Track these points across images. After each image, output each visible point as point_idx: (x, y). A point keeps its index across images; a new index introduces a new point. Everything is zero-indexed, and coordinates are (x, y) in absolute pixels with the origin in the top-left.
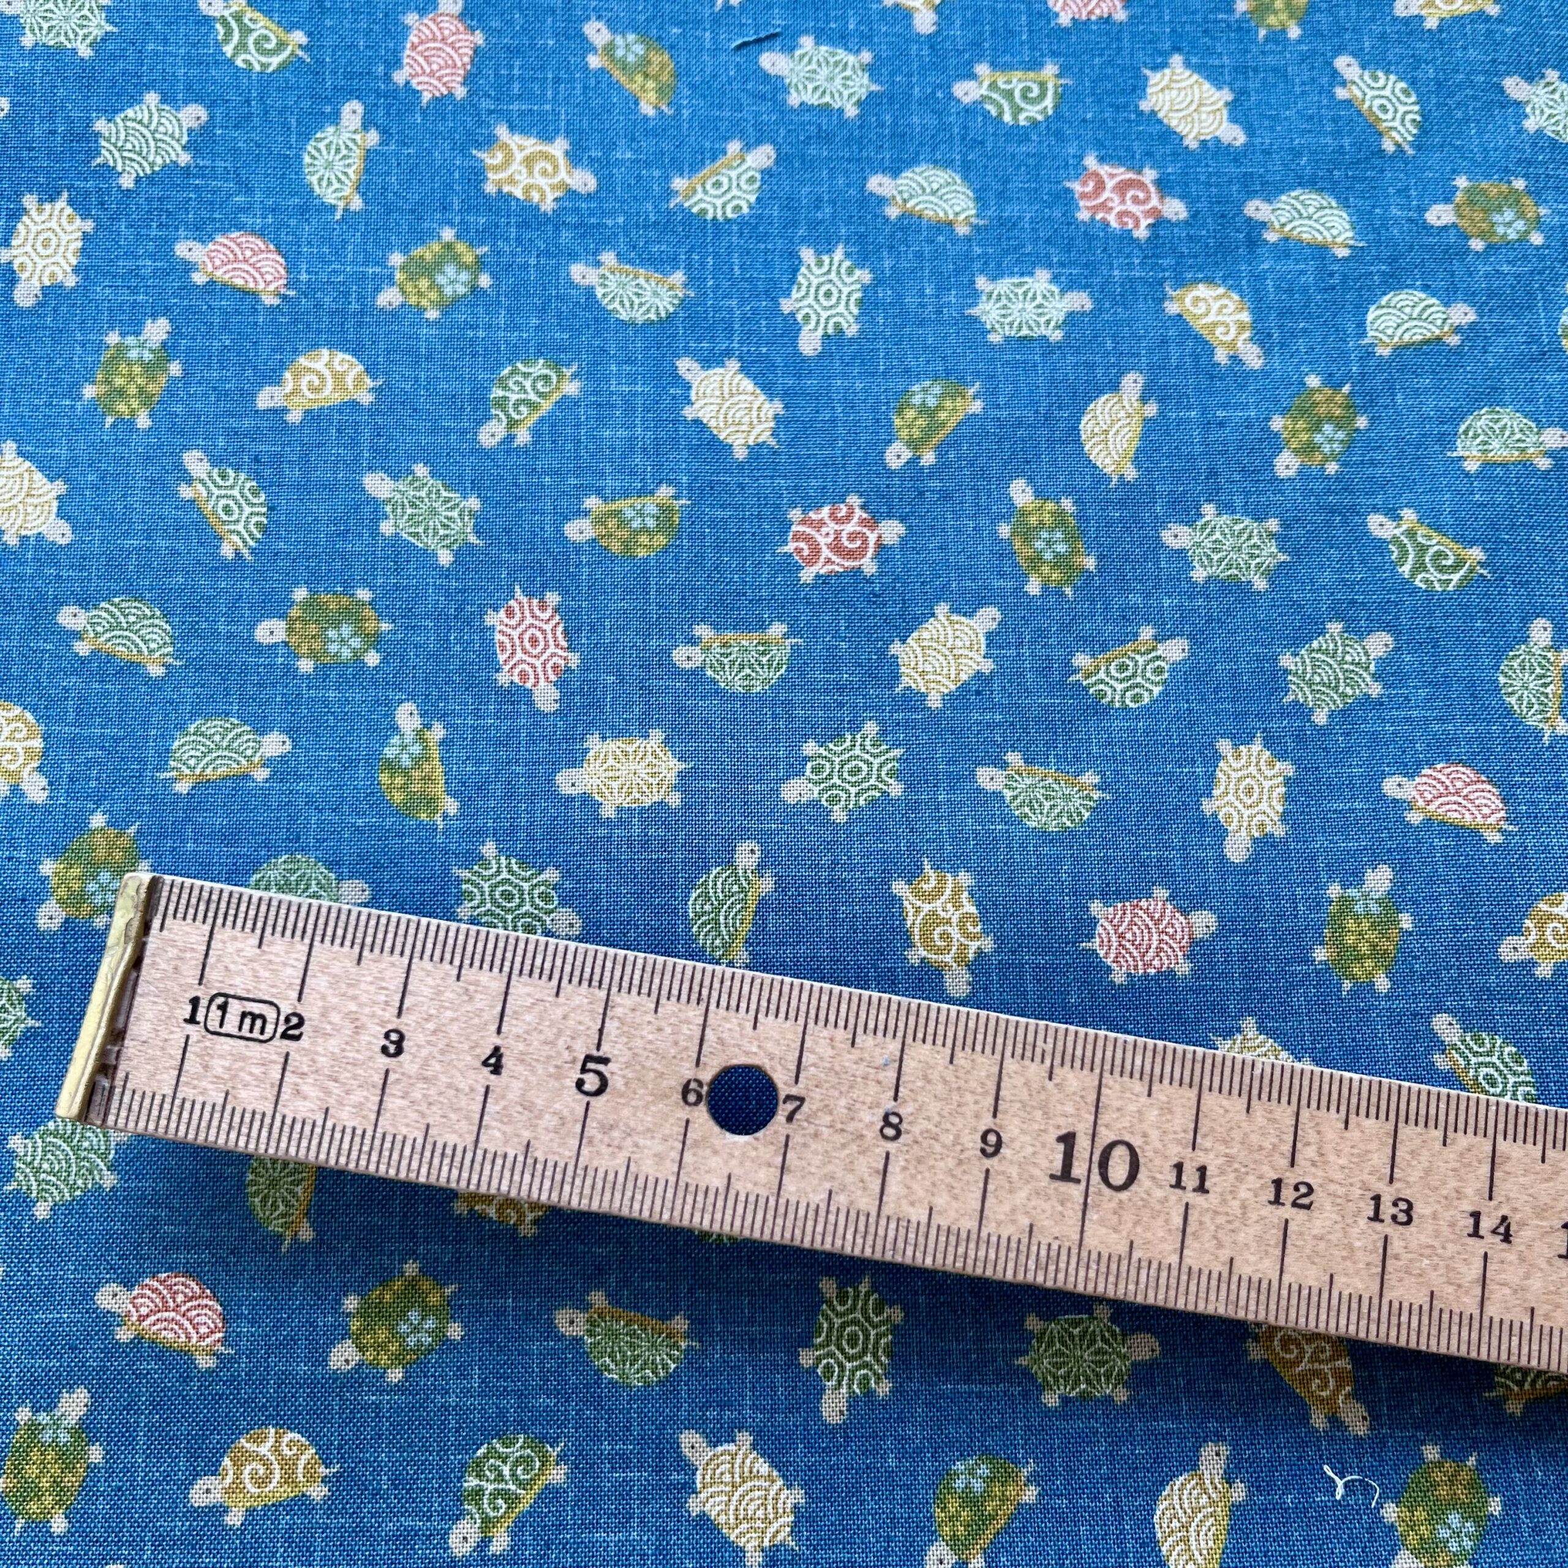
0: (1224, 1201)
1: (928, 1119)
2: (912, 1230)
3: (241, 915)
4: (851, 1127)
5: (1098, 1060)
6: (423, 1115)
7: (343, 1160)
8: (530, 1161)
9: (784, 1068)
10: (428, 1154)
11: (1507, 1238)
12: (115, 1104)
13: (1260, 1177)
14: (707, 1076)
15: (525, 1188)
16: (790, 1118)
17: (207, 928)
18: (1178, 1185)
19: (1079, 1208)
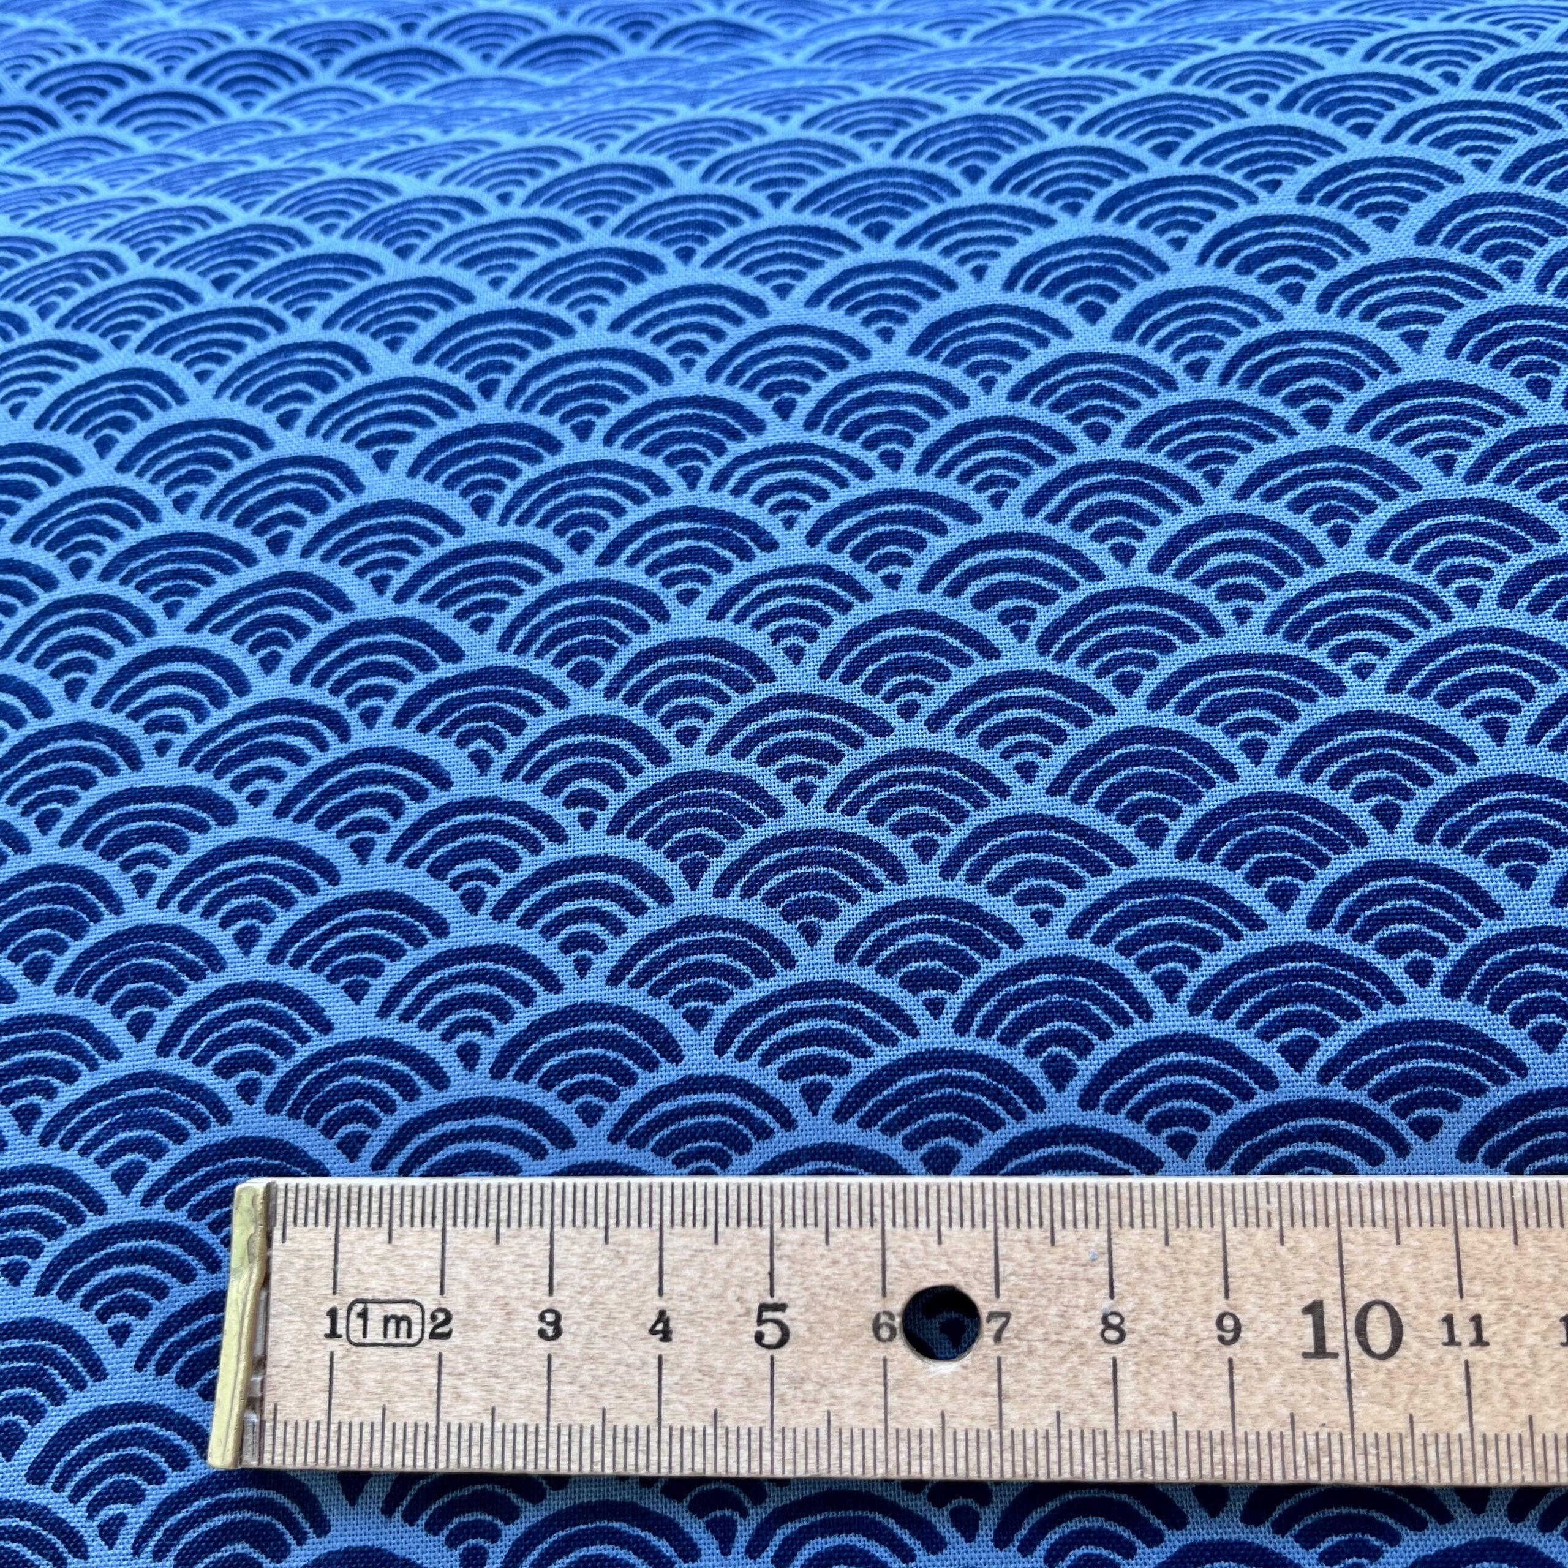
0: (1509, 1352)
1: (1153, 1313)
2: (1158, 1441)
3: (365, 1210)
4: (1066, 1338)
5: (1332, 1213)
6: (595, 1398)
7: (519, 1463)
8: (721, 1432)
9: (981, 1282)
10: (609, 1441)
12: (268, 1440)
13: (1546, 1317)
14: (897, 1306)
15: (721, 1463)
16: (998, 1338)
17: (331, 1230)
18: (1452, 1341)
19: (1343, 1386)
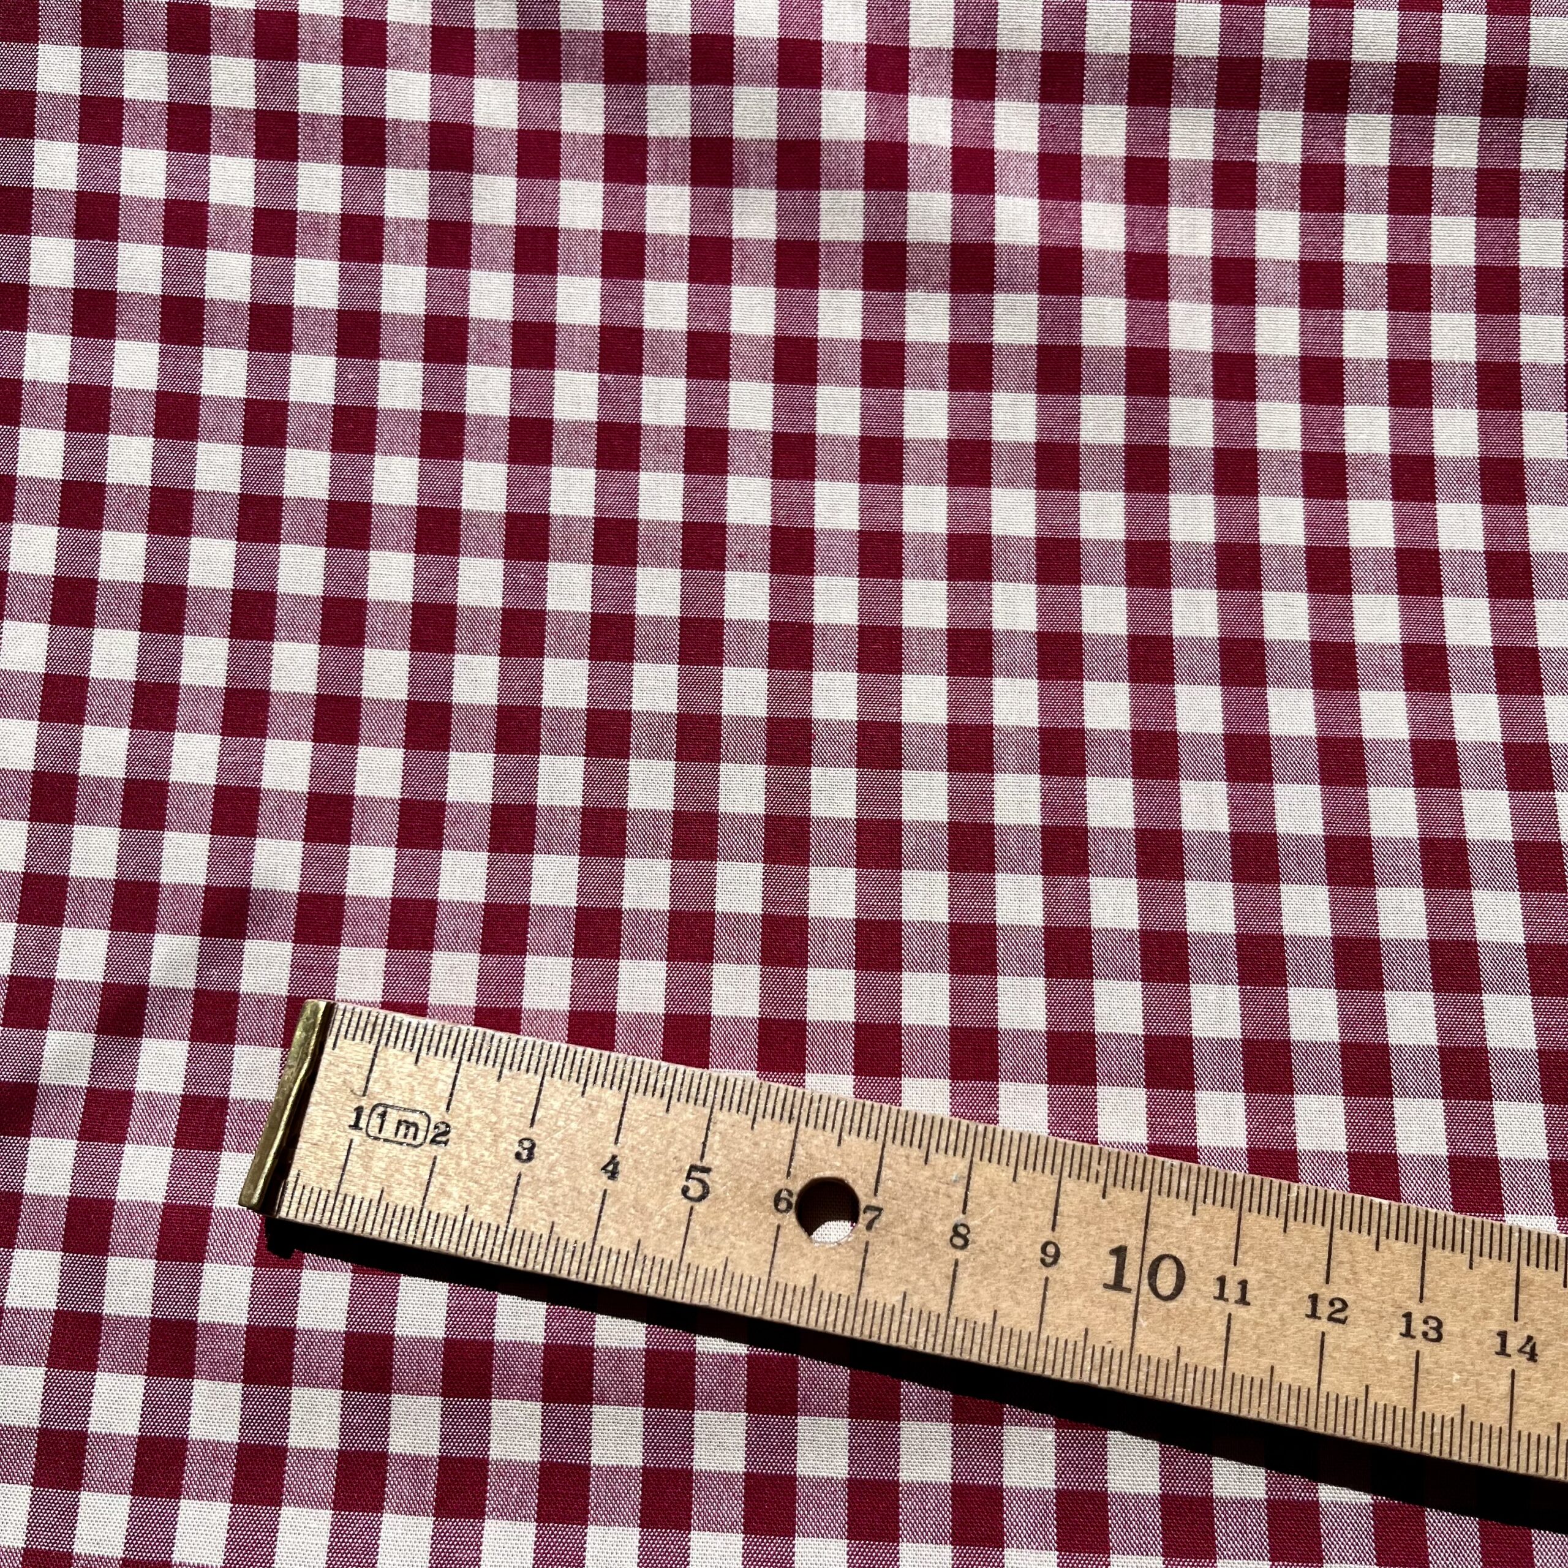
0: (1263, 1314)
1: (993, 1230)
2: (979, 1330)
3: (402, 1037)
4: (925, 1236)
5: (1147, 1181)
6: (549, 1215)
7: (479, 1252)
9: (865, 1181)
10: (552, 1249)
11: (1533, 1357)
12: (287, 1198)
13: (1297, 1292)
14: (797, 1186)
15: (635, 1282)
16: (869, 1227)
17: (373, 1047)
18: (1221, 1297)
19: (1131, 1315)
